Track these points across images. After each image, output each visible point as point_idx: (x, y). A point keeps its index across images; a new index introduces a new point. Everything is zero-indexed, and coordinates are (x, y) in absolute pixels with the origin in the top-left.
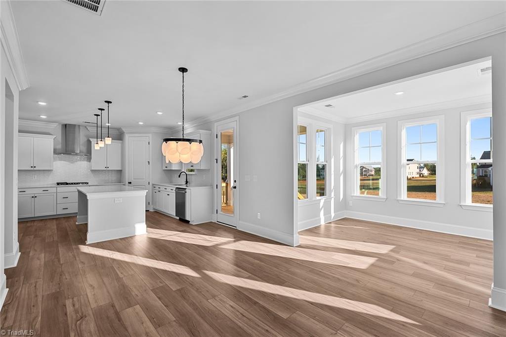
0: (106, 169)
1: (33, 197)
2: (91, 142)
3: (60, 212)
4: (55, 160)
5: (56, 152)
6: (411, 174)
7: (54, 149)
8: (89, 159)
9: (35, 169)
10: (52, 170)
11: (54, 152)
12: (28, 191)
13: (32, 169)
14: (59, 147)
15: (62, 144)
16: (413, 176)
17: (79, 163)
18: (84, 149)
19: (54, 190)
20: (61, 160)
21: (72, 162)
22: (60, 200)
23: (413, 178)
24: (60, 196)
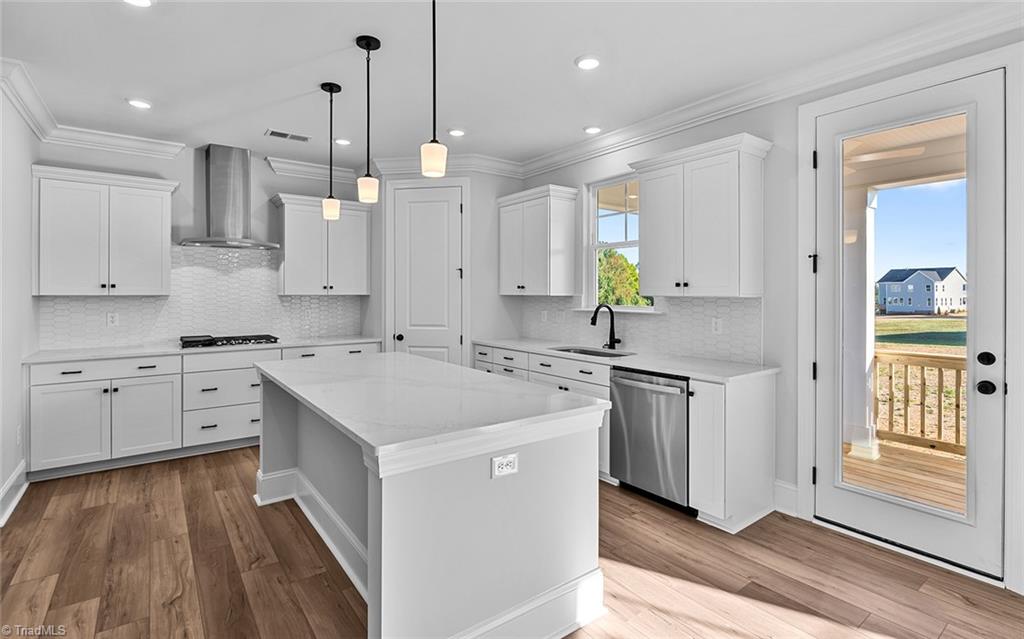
0: (325, 292)
1: (106, 391)
2: (282, 205)
3: (195, 438)
4: (176, 262)
5: (178, 238)
6: (949, 301)
7: (173, 228)
8: (276, 259)
9: (114, 292)
10: (167, 296)
11: (173, 240)
12: (91, 372)
13: (105, 292)
14: (188, 220)
15: (195, 210)
16: (952, 308)
17: (246, 273)
18: (259, 227)
19: (173, 365)
20: (192, 263)
21: (226, 270)
22: (193, 399)
23: (953, 311)
24: (194, 384)
